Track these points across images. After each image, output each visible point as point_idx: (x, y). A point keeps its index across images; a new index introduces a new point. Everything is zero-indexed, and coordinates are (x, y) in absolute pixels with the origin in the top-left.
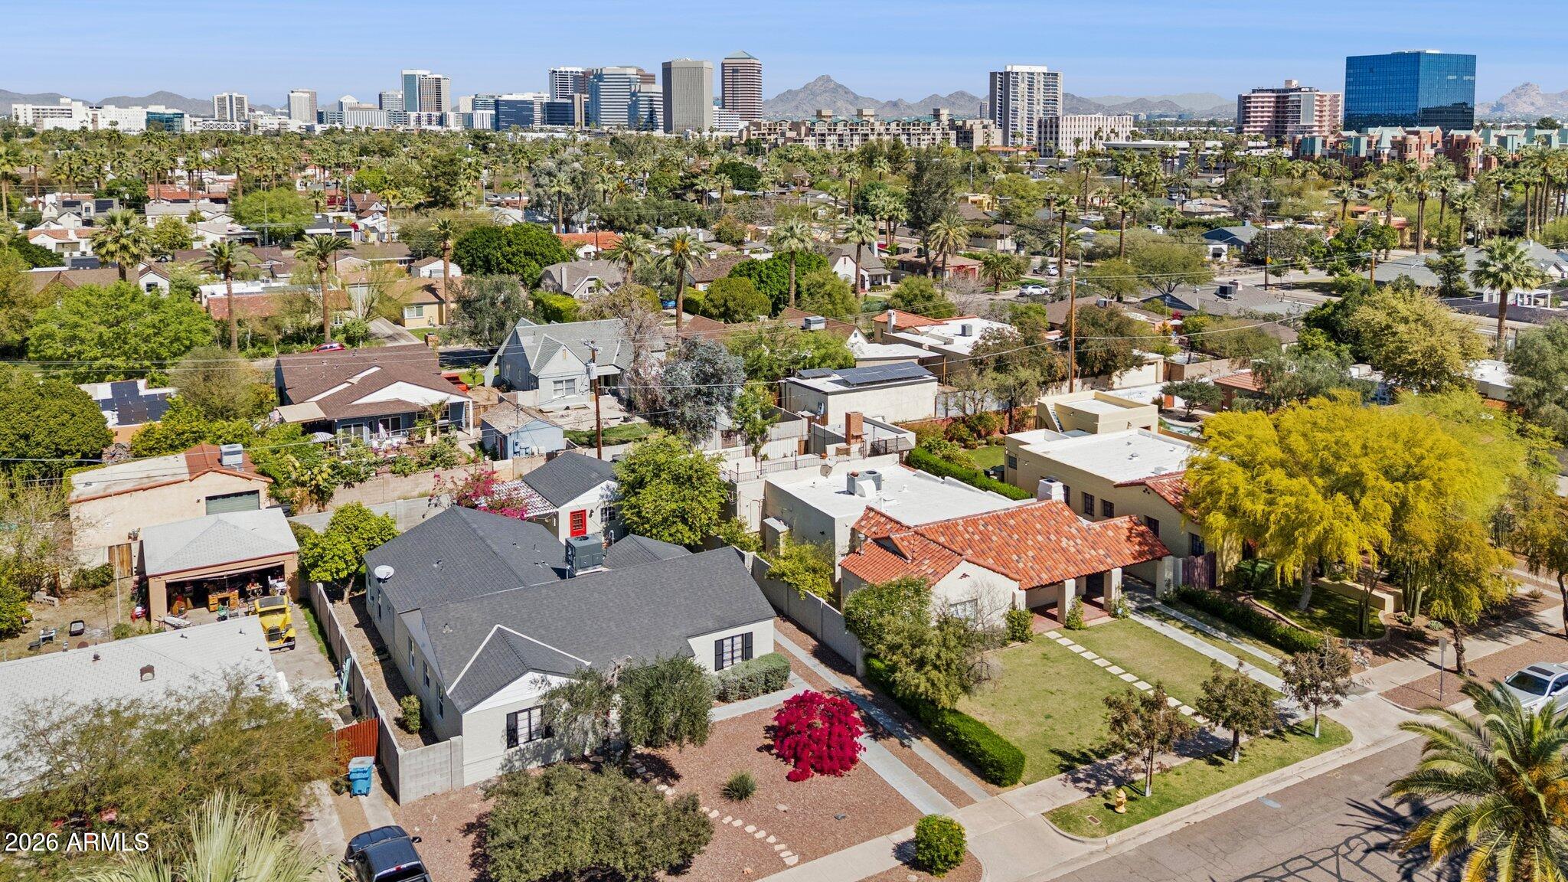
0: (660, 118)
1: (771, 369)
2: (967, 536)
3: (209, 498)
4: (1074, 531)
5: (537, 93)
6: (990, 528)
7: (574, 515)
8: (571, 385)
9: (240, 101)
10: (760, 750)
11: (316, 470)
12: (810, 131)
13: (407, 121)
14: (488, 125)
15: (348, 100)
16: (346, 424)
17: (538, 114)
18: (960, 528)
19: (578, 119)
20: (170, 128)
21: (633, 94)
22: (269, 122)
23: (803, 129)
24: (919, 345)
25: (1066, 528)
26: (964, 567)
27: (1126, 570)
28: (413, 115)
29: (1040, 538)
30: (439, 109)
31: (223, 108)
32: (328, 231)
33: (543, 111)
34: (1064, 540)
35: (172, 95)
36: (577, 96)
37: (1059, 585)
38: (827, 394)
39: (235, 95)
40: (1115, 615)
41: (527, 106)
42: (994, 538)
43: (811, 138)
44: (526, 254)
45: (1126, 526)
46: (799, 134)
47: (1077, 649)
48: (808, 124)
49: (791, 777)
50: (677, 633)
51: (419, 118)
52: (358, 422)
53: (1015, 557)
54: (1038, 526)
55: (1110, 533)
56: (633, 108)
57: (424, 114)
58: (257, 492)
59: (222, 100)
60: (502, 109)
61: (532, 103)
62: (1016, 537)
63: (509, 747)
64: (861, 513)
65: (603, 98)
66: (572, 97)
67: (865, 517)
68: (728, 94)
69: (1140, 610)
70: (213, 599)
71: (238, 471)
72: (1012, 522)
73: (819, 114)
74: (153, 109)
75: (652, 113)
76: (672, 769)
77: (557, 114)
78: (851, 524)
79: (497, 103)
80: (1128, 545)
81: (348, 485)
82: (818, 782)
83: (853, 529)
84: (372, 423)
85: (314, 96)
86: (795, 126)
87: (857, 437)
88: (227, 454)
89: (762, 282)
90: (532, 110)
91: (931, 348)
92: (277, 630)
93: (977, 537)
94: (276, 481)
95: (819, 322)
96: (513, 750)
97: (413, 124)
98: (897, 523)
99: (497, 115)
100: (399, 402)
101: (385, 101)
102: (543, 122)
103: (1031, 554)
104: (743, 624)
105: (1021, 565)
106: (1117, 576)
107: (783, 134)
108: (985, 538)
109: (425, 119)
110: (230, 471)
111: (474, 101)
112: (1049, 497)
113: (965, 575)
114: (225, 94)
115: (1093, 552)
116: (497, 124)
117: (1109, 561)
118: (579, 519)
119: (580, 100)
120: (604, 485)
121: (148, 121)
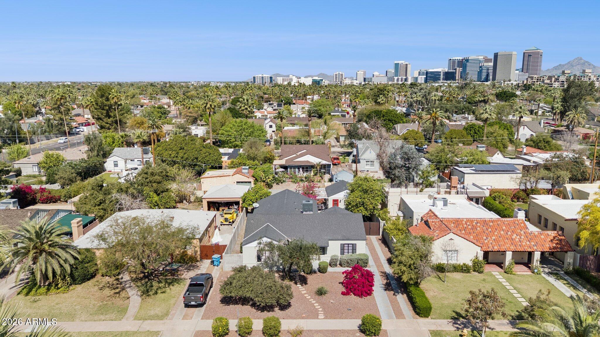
0: (491, 77)
1: (446, 162)
2: (465, 226)
3: (237, 182)
4: (522, 232)
5: (442, 68)
6: (479, 224)
7: (334, 201)
8: (372, 163)
9: (342, 75)
10: (339, 283)
11: (267, 177)
12: (557, 80)
13: (393, 81)
14: (423, 82)
15: (376, 73)
16: (291, 167)
17: (442, 77)
18: (464, 222)
19: (457, 78)
20: (319, 84)
21: (481, 67)
22: (348, 82)
23: (553, 79)
24: (529, 161)
25: (519, 231)
26: (451, 235)
27: (543, 253)
28: (396, 78)
29: (502, 232)
30: (406, 76)
31: (336, 78)
32: (338, 114)
33: (444, 75)
34: (515, 235)
35: (324, 74)
36: (458, 69)
37: (504, 253)
38: (464, 173)
39: (340, 73)
40: (533, 272)
41: (438, 73)
42: (478, 229)
43: (557, 83)
44: (389, 120)
45: (553, 235)
46: (551, 81)
47: (503, 280)
48: (556, 77)
49: (343, 293)
50: (326, 238)
51: (398, 79)
52: (294, 167)
53: (485, 238)
54: (504, 228)
55: (543, 237)
56: (480, 73)
57: (400, 78)
58: (250, 182)
59: (336, 75)
60: (429, 75)
61: (440, 72)
62: (490, 230)
63: (258, 261)
64: (426, 212)
65: (468, 70)
66: (456, 69)
67: (428, 213)
68: (525, 66)
69: (549, 273)
70: (221, 209)
71: (246, 175)
72: (491, 224)
73: (563, 73)
74: (314, 78)
75: (488, 75)
76: (307, 281)
77: (449, 76)
78: (422, 215)
79: (427, 73)
80: (550, 243)
81: (277, 184)
82: (352, 297)
83: (422, 217)
84: (299, 167)
85: (365, 73)
86: (550, 78)
87: (455, 187)
88: (244, 169)
89: (476, 133)
90: (440, 75)
91: (534, 162)
92: (227, 219)
93: (470, 227)
94: (256, 179)
95: (483, 147)
96: (259, 262)
97: (395, 82)
98: (436, 216)
99: (426, 77)
100: (308, 162)
101: (388, 73)
102: (443, 80)
103: (494, 238)
104: (352, 240)
105: (486, 241)
106: (537, 256)
107: (543, 81)
108: (474, 228)
109: (400, 79)
110: (243, 174)
111: (419, 72)
112: (517, 217)
113: (451, 239)
114: (337, 73)
115: (528, 243)
116: (426, 81)
117: (535, 248)
118: (336, 202)
119: (459, 70)
120: (345, 191)
121: (312, 82)
